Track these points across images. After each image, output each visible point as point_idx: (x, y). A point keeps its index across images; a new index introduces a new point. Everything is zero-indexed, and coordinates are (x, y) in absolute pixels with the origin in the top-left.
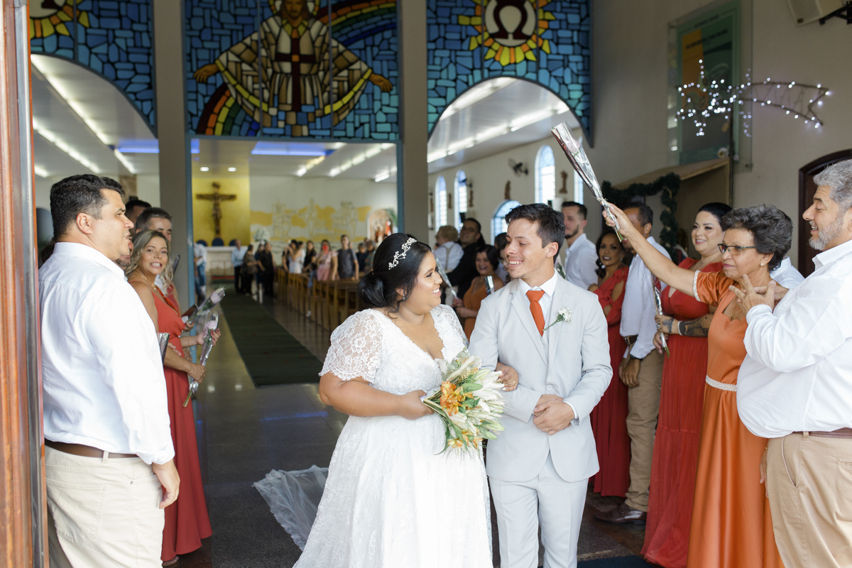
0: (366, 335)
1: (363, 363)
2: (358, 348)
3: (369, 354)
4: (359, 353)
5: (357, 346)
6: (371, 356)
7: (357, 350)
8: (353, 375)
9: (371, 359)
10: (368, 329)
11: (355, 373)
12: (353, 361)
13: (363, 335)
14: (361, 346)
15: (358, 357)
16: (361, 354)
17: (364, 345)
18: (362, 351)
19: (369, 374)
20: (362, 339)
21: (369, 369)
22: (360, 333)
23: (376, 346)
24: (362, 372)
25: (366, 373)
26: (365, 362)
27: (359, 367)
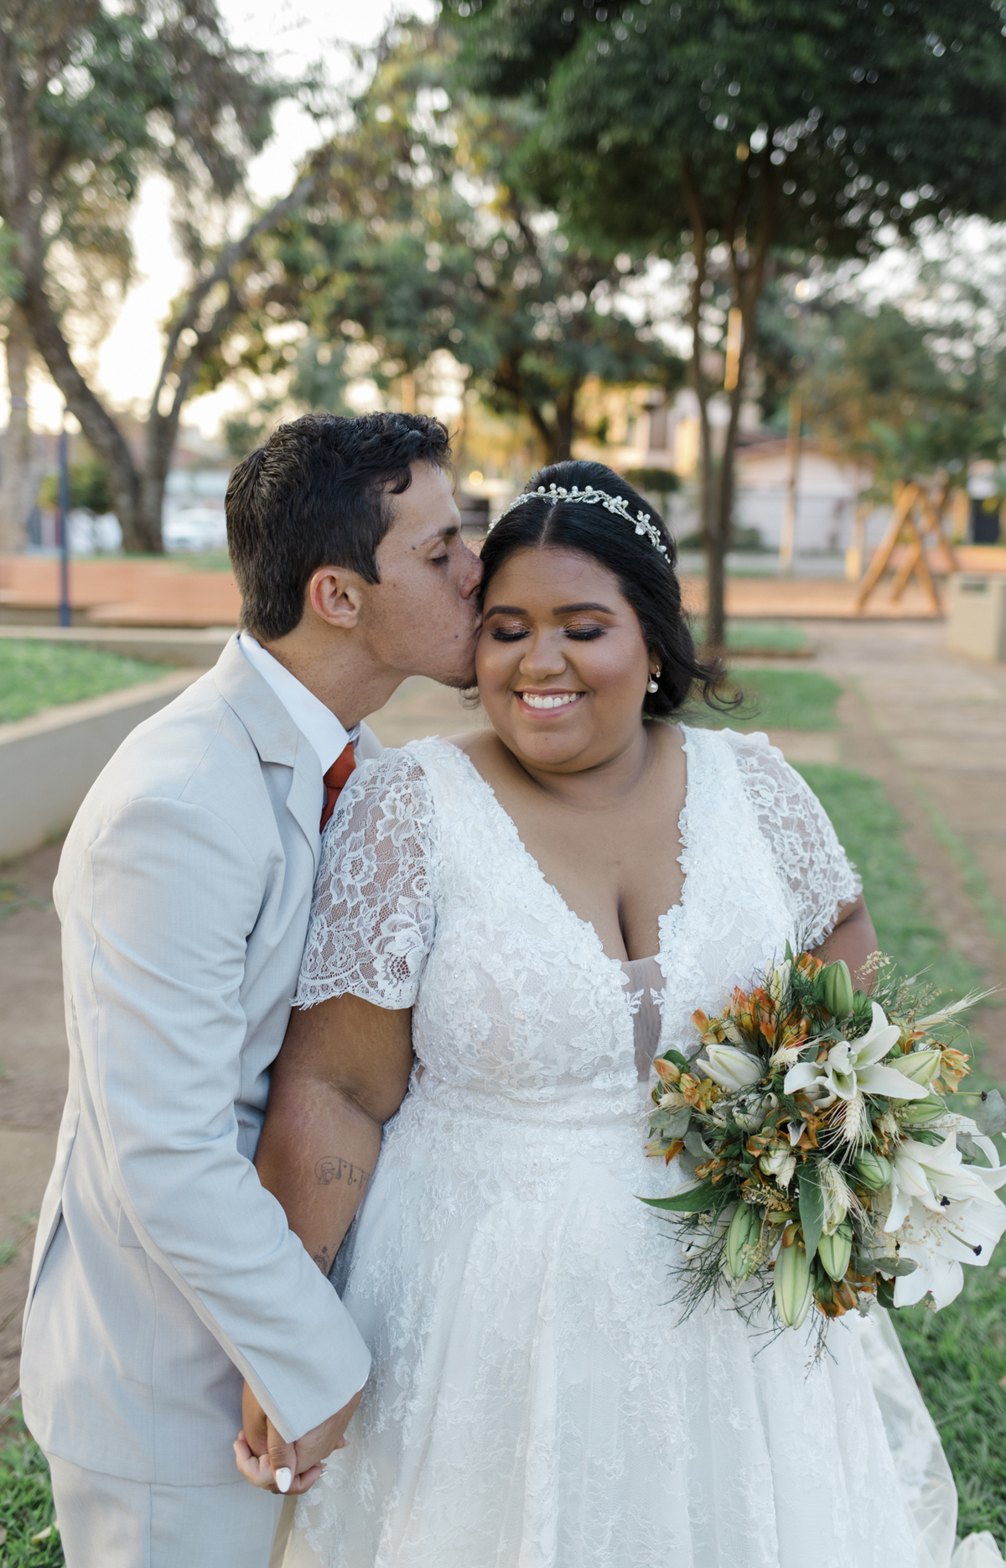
0: (380, 837)
1: (359, 944)
2: (351, 888)
3: (379, 909)
4: (349, 905)
5: (347, 880)
6: (385, 913)
7: (345, 896)
8: (325, 988)
9: (383, 927)
11: (329, 982)
12: (331, 934)
13: (370, 837)
14: (358, 882)
15: (344, 922)
16: (356, 909)
17: (372, 874)
18: (361, 897)
19: (374, 985)
20: (367, 854)
21: (378, 965)
22: (363, 832)
23: (407, 876)
24: (354, 977)
25: (365, 982)
26: (364, 940)
27: (344, 960)
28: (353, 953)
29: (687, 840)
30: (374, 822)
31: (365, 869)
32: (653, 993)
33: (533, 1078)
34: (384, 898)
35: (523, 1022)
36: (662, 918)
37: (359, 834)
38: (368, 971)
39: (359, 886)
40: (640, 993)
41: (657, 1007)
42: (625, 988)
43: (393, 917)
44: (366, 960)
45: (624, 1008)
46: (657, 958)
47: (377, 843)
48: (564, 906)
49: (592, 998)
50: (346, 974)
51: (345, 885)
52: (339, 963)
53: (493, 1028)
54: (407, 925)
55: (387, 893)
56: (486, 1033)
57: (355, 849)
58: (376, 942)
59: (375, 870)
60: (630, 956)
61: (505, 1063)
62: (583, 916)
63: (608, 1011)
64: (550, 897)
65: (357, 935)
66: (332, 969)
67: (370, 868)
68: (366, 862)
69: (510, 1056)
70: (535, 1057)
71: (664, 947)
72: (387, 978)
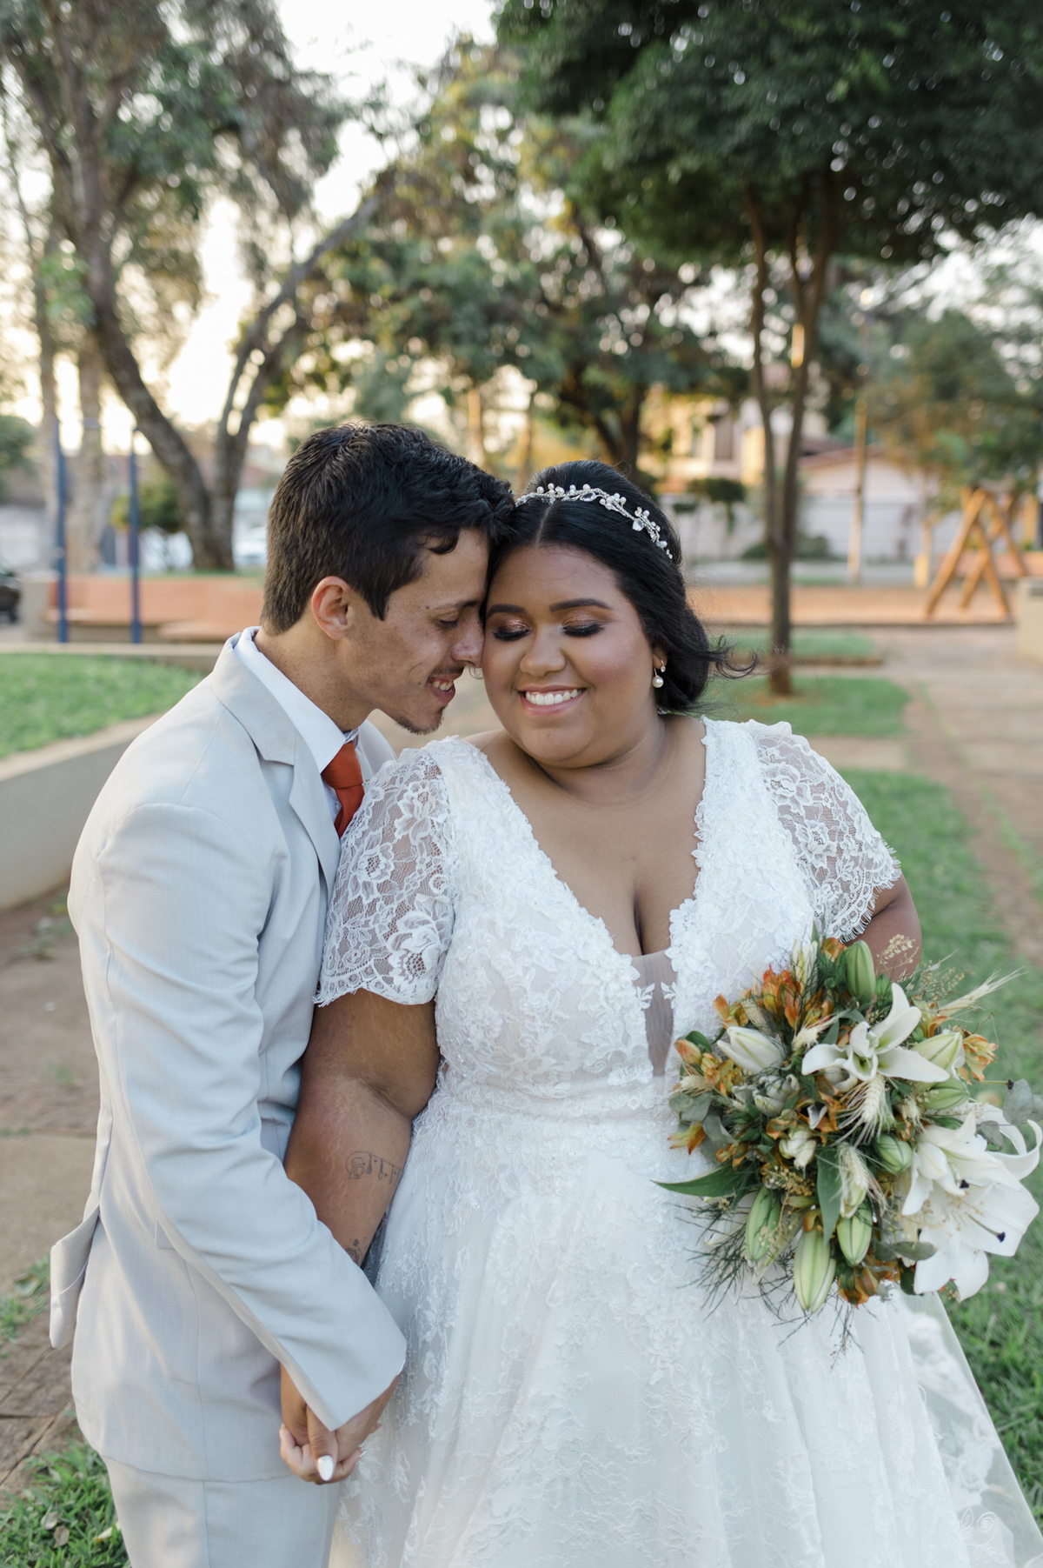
0: (398, 836)
1: (374, 940)
2: (367, 885)
3: (395, 906)
4: (365, 902)
5: (363, 877)
6: (402, 910)
7: (361, 892)
8: (342, 984)
9: (400, 923)
10: (407, 815)
11: (345, 977)
12: (346, 931)
13: (388, 835)
14: (375, 879)
15: (361, 918)
16: (372, 905)
17: (389, 872)
18: (377, 894)
19: (390, 981)
20: (384, 852)
21: (394, 961)
22: (380, 830)
23: (425, 874)
24: (368, 972)
25: (380, 978)
26: (380, 936)
27: (359, 956)
28: (368, 949)
29: (704, 834)
30: (393, 820)
31: (382, 866)
32: (664, 987)
33: (546, 1074)
34: (401, 895)
35: (533, 1019)
36: (673, 913)
37: (377, 832)
38: (384, 968)
39: (375, 883)
40: (651, 988)
41: (669, 1001)
42: (635, 983)
43: (411, 915)
44: (381, 956)
45: (636, 1003)
46: (669, 952)
47: (395, 841)
48: (575, 902)
49: (601, 994)
50: (360, 969)
51: (360, 881)
52: (354, 959)
53: (504, 1025)
54: (425, 922)
55: (404, 891)
56: (497, 1030)
57: (372, 847)
58: (392, 938)
59: (393, 868)
60: (644, 951)
61: (518, 1059)
62: (594, 912)
63: (618, 1007)
64: (563, 895)
65: (372, 931)
66: (347, 965)
67: (387, 866)
68: (383, 860)
69: (522, 1053)
70: (547, 1053)
71: (674, 942)
72: (403, 974)
